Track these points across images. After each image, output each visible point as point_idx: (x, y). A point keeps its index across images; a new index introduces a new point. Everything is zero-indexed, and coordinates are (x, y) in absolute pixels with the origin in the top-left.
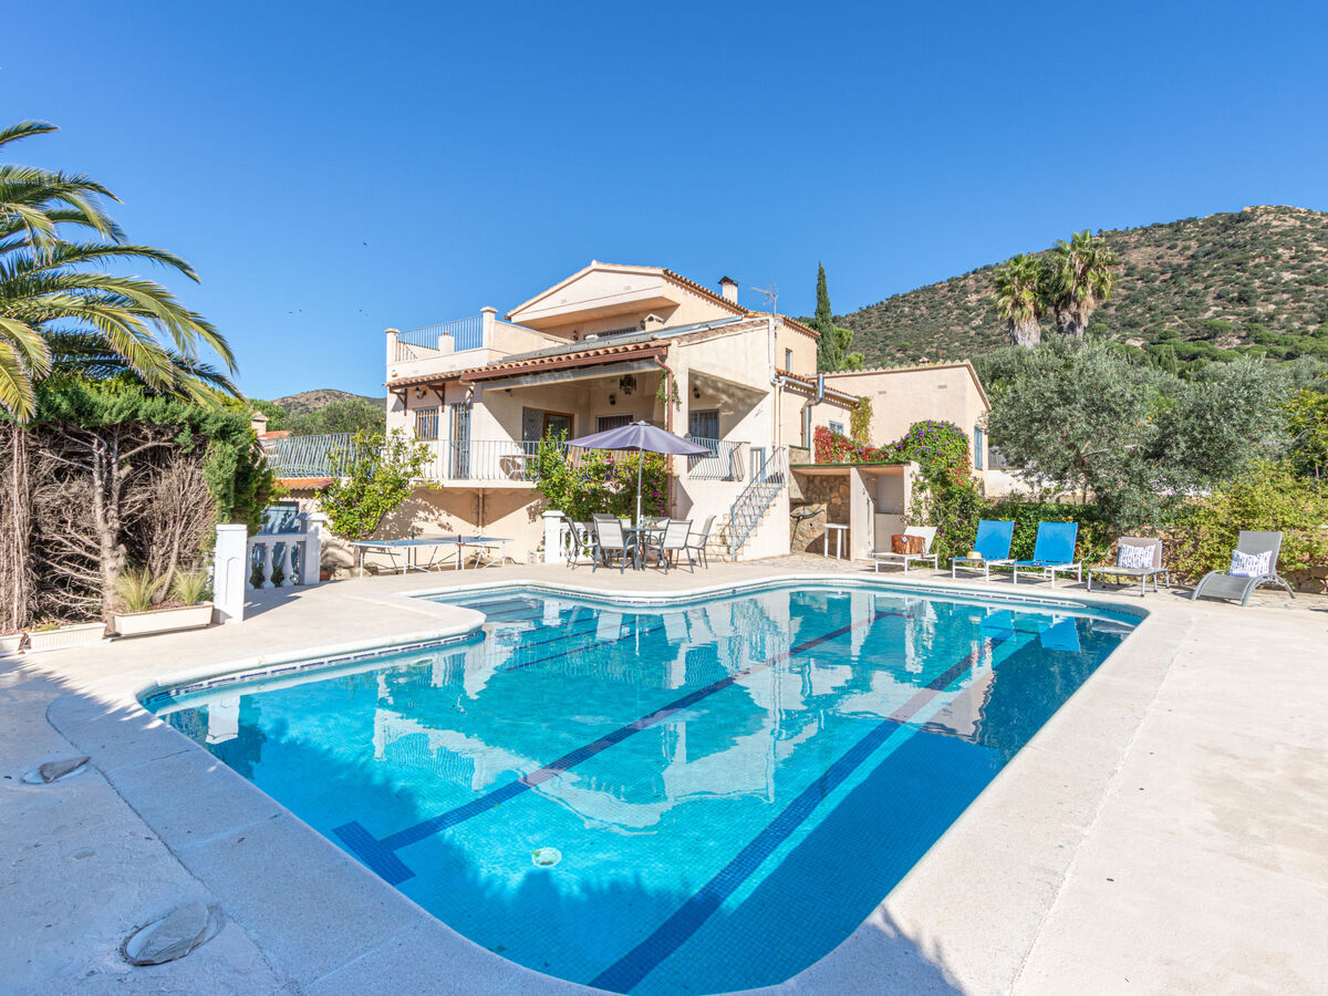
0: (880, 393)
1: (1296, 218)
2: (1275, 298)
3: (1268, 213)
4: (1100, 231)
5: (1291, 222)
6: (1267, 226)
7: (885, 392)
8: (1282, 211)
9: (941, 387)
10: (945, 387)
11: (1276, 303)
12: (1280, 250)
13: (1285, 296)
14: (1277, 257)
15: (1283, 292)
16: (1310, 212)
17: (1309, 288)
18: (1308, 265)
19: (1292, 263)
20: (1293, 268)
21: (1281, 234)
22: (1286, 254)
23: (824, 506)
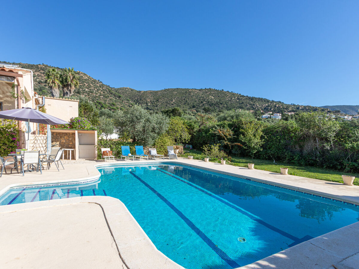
0: (49, 105)
1: (87, 77)
2: (85, 94)
3: (82, 74)
4: (43, 64)
5: (86, 78)
6: (82, 77)
7: (50, 105)
8: (85, 75)
9: (70, 107)
10: (71, 107)
11: (85, 95)
12: (85, 83)
13: (86, 94)
14: (85, 85)
15: (86, 93)
16: (90, 76)
17: (90, 94)
18: (90, 88)
19: (88, 87)
20: (88, 88)
21: (85, 79)
22: (86, 85)
23: (58, 143)
